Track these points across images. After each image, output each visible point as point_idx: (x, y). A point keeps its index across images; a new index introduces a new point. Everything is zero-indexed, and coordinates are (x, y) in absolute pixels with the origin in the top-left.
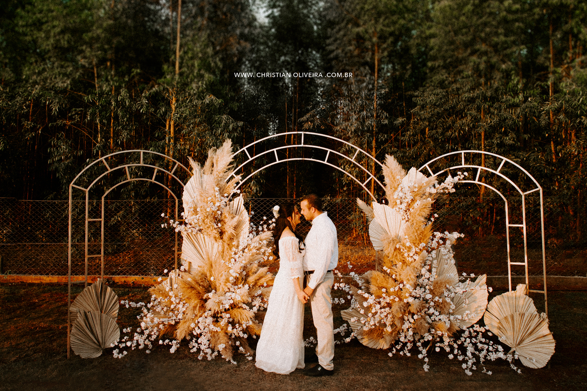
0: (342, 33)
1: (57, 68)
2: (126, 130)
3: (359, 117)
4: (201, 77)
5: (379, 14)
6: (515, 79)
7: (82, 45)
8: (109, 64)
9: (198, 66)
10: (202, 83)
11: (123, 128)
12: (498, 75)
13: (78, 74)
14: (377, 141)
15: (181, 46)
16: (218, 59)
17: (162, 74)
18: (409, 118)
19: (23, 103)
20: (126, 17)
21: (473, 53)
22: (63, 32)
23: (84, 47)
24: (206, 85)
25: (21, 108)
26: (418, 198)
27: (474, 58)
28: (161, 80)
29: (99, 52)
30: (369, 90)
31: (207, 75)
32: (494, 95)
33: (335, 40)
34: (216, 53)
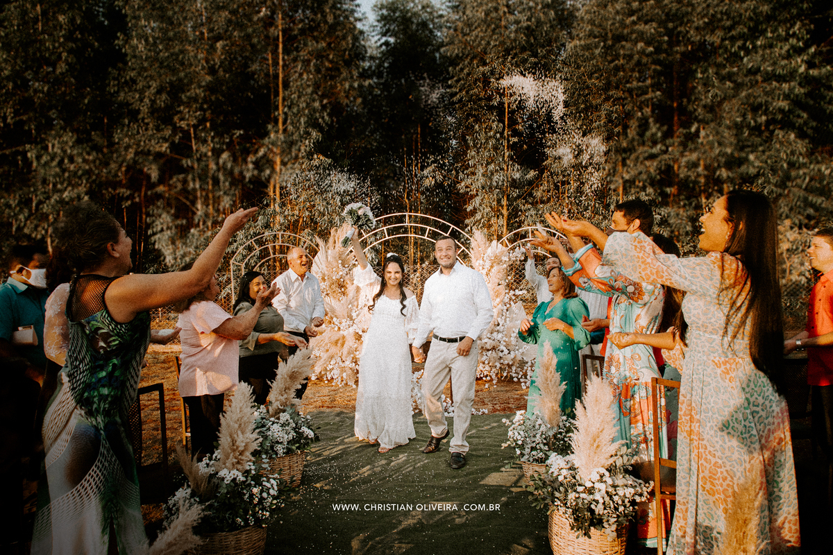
0: (466, 71)
1: (152, 130)
2: (228, 195)
3: (486, 171)
4: (308, 134)
5: (507, 51)
6: (653, 128)
7: (179, 106)
8: (208, 124)
9: (305, 123)
10: (309, 142)
11: (225, 193)
12: (634, 124)
13: (178, 137)
14: (508, 199)
15: (284, 99)
16: (325, 114)
17: (267, 134)
18: (542, 172)
19: (118, 171)
20: (224, 71)
21: (607, 99)
22: (159, 92)
23: (182, 108)
24: (314, 143)
25: (116, 175)
26: (495, 264)
27: (607, 106)
28: (266, 141)
29: (198, 113)
30: (498, 140)
31: (314, 134)
32: (630, 146)
33: (457, 81)
34: (324, 107)
